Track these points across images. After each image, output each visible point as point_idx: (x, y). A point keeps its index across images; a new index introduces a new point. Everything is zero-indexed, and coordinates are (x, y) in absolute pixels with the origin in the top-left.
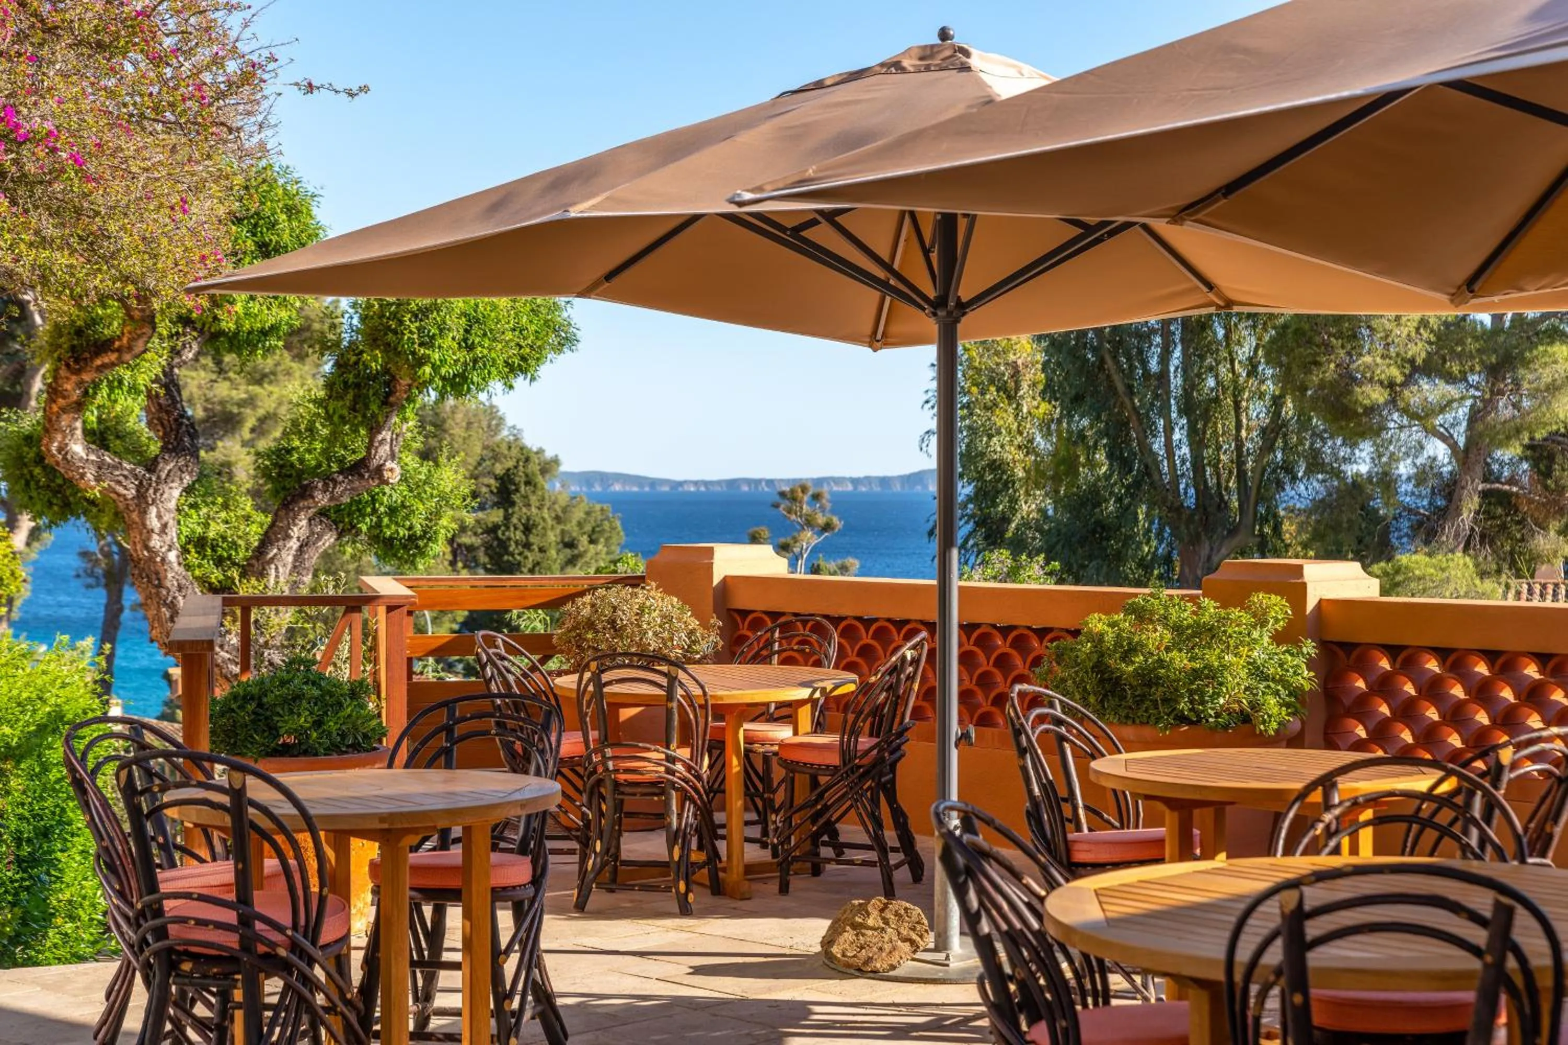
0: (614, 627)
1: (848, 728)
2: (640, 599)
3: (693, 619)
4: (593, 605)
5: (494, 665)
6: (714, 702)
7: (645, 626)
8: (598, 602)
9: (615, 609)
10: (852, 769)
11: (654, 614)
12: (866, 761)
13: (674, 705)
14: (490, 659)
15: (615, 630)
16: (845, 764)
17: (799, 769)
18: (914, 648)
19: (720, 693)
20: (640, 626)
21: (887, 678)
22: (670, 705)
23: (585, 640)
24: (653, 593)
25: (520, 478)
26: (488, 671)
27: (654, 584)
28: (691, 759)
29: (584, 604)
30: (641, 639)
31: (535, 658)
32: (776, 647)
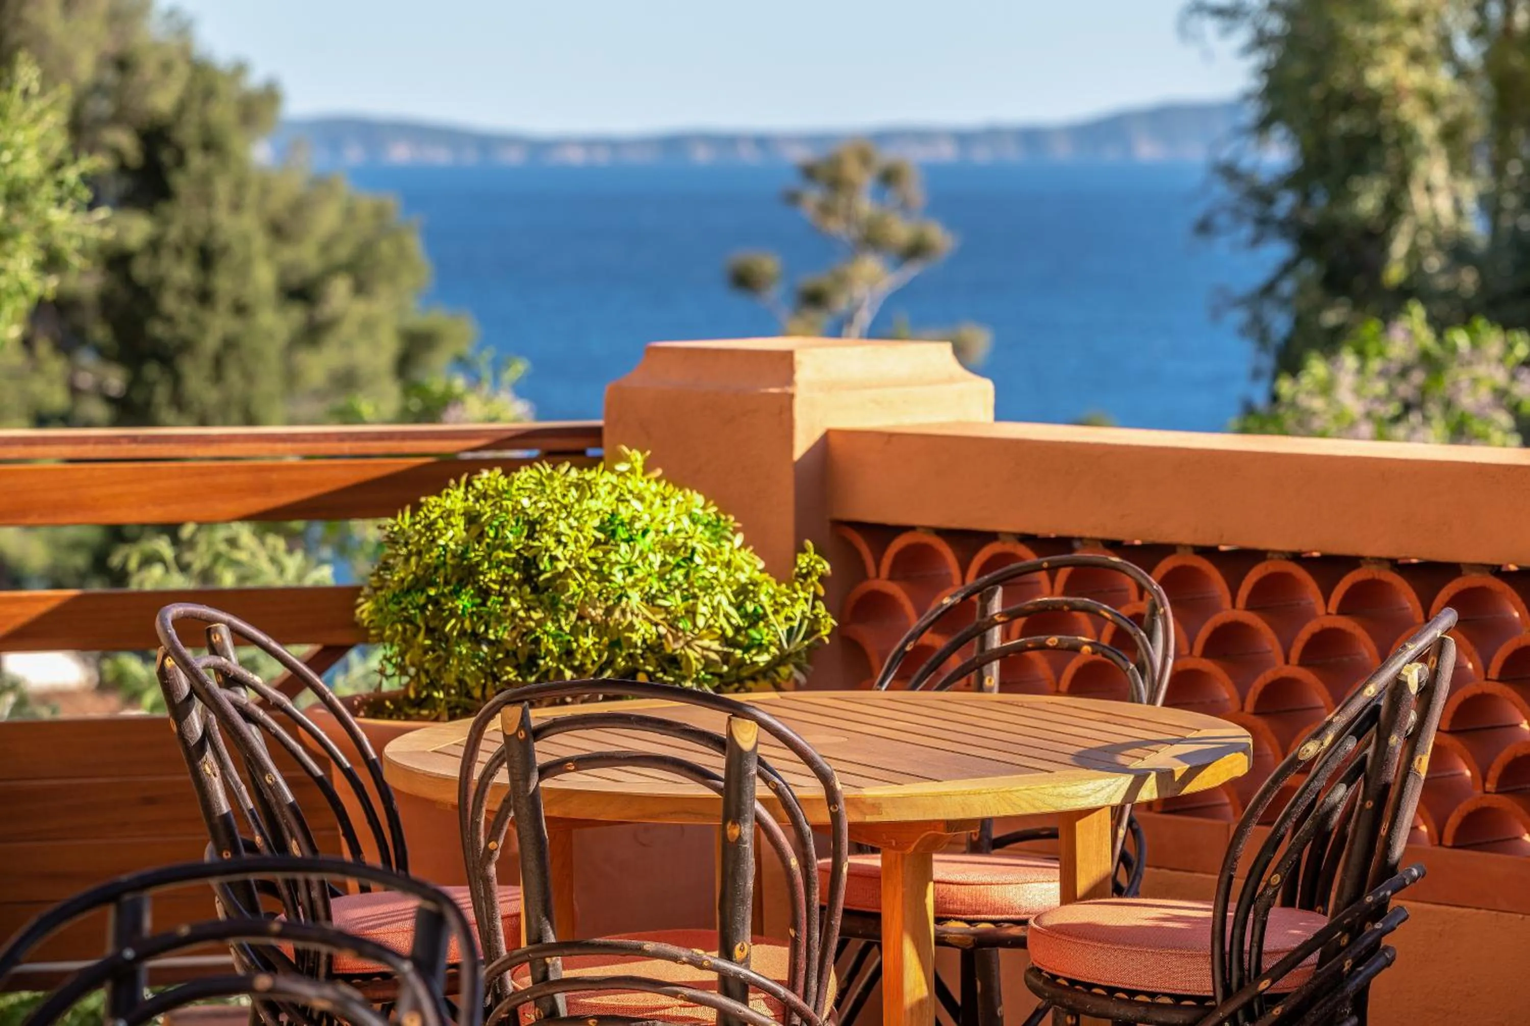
0: (528, 579)
1: (1238, 884)
2: (603, 503)
3: (746, 554)
4: (472, 519)
5: (213, 703)
6: (856, 818)
7: (618, 578)
8: (486, 509)
9: (533, 527)
10: (1247, 1008)
11: (643, 544)
12: (1290, 982)
13: (747, 830)
14: (199, 689)
15: (535, 589)
16: (1228, 993)
17: (1090, 1003)
18: (1422, 658)
19: (872, 791)
20: (604, 578)
21: (1351, 744)
22: (733, 832)
23: (453, 613)
24: (637, 483)
25: (188, 134)
26: (196, 722)
27: (638, 458)
28: (791, 985)
29: (448, 514)
30: (609, 611)
31: (297, 652)
32: (996, 638)
